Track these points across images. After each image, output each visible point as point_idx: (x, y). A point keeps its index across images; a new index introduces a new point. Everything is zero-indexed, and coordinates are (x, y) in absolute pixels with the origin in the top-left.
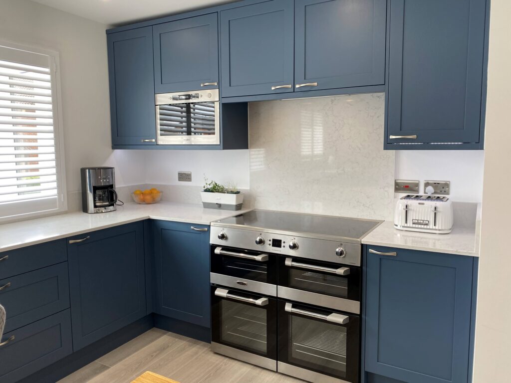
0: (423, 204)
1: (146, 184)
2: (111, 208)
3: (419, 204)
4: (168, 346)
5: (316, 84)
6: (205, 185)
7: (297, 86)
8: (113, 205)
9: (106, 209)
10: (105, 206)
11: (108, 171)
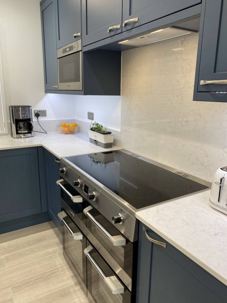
1: (74, 120)
2: (29, 135)
4: (45, 239)
5: (136, 19)
7: (123, 25)
8: (31, 133)
9: (25, 135)
10: (24, 134)
11: (26, 108)
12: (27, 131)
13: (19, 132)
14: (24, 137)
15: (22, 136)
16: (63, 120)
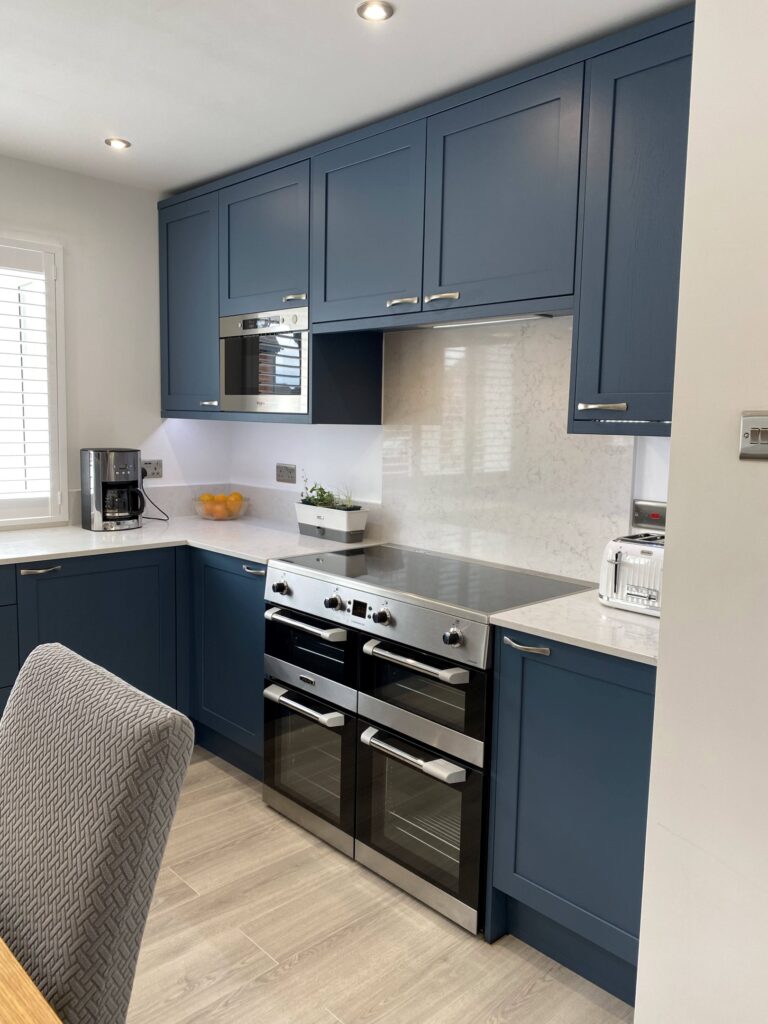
0: (649, 553)
1: (230, 485)
2: (130, 523)
3: (643, 552)
5: (456, 295)
6: (304, 491)
7: (426, 300)
8: (137, 518)
9: (118, 524)
10: (118, 520)
11: (128, 455)
12: (127, 514)
13: (108, 515)
14: (118, 528)
15: (113, 525)
16: (201, 487)
